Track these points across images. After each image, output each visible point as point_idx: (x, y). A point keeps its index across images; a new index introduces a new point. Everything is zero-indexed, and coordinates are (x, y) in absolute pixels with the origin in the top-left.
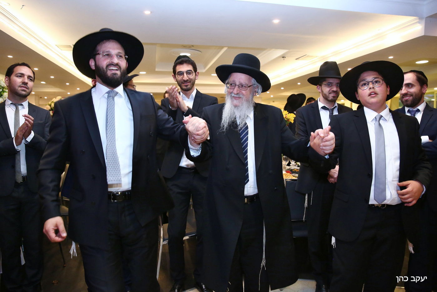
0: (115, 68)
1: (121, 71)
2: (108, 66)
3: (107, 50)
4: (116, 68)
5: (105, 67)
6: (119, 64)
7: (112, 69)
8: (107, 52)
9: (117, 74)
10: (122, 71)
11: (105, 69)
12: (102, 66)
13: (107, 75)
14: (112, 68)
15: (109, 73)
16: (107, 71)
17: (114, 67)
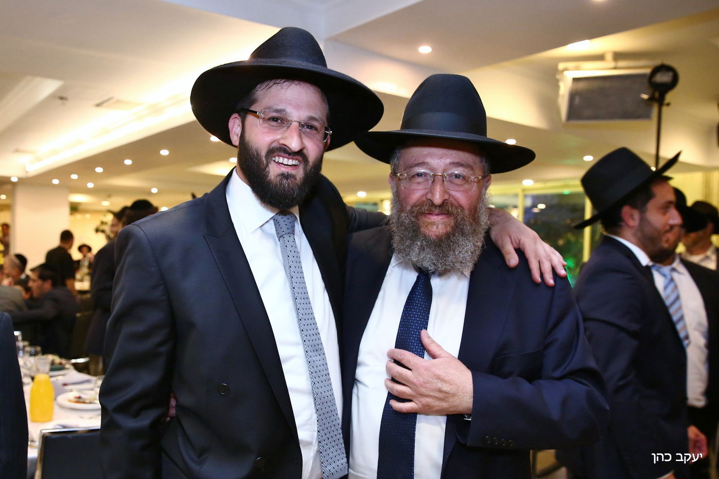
0: (291, 162)
1: (305, 169)
2: (272, 152)
3: (279, 107)
4: (295, 162)
5: (263, 153)
6: (305, 151)
7: (282, 164)
8: (277, 111)
9: (293, 177)
10: (309, 168)
11: (264, 159)
12: (256, 146)
13: (266, 176)
14: (281, 160)
15: (274, 171)
16: (267, 165)
17: (289, 159)
